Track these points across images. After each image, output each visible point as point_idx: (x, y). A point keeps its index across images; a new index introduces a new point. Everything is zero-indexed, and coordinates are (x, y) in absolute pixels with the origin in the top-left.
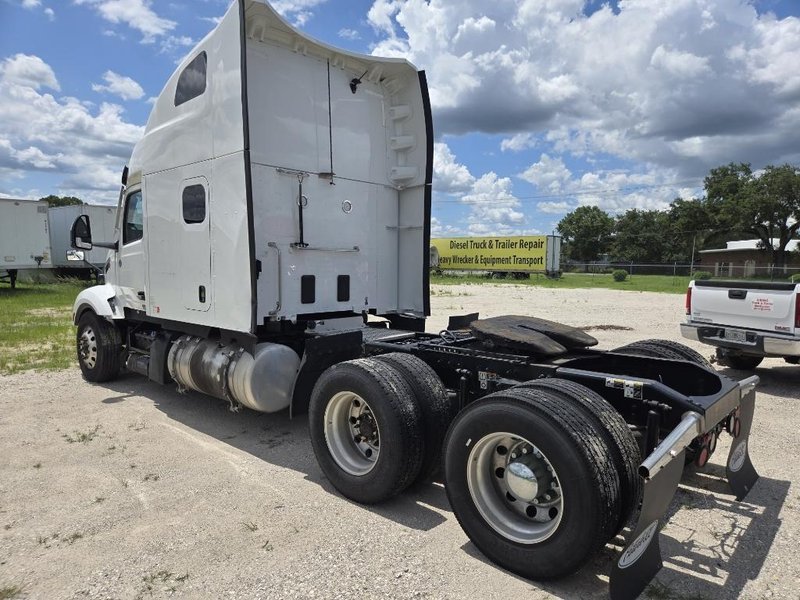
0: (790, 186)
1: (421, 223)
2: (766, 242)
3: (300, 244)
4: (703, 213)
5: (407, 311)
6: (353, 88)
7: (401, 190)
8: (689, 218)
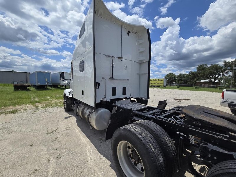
0: (217, 68)
1: (147, 72)
2: (211, 80)
3: (112, 78)
4: (196, 74)
5: (142, 97)
6: (128, 34)
7: (141, 63)
8: (193, 75)
